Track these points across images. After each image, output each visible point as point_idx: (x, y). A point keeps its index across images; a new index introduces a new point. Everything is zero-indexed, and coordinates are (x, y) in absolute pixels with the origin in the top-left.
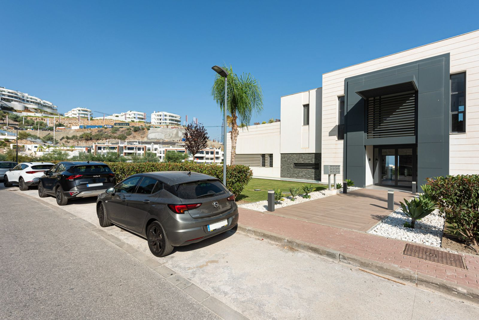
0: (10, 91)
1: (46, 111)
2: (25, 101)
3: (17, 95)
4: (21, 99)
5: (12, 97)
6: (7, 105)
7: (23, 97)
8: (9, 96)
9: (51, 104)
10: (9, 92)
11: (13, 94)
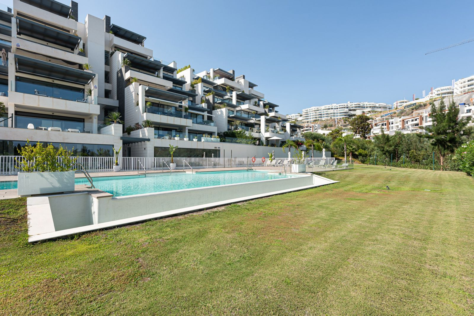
0: (356, 103)
1: (377, 111)
2: (365, 107)
3: (360, 105)
4: (362, 107)
5: (356, 107)
6: (351, 113)
7: (364, 105)
8: (355, 107)
9: (385, 104)
10: (355, 105)
11: (357, 105)
